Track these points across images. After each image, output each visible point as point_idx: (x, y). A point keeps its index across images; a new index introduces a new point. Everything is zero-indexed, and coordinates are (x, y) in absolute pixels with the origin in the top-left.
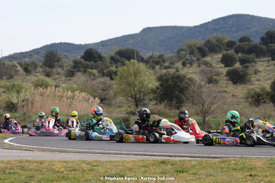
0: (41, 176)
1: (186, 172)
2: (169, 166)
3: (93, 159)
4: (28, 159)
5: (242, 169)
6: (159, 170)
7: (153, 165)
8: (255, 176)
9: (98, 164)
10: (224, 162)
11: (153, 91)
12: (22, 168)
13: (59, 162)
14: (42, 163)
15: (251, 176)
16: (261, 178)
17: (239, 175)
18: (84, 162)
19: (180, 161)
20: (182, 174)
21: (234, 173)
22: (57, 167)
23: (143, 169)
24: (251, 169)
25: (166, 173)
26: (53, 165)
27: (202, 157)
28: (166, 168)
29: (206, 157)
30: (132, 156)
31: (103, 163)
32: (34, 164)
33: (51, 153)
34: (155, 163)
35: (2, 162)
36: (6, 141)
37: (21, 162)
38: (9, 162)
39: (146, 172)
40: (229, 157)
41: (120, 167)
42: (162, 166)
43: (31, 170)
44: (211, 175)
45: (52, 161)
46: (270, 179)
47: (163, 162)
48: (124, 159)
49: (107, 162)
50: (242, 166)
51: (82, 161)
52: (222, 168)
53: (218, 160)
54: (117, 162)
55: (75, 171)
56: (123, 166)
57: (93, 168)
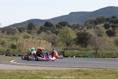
0: (26, 77)
1: (89, 75)
2: (81, 72)
3: (49, 69)
4: (21, 69)
5: (113, 73)
6: (77, 74)
7: (75, 72)
9: (51, 71)
10: (105, 70)
11: (75, 40)
12: (18, 73)
13: (34, 70)
14: (27, 71)
15: (116, 76)
17: (111, 76)
18: (45, 70)
19: (86, 70)
20: (87, 76)
21: (109, 75)
22: (33, 72)
23: (70, 73)
25: (80, 75)
26: (32, 72)
27: (95, 68)
28: (80, 73)
29: (97, 68)
30: (65, 68)
31: (53, 71)
32: (24, 71)
33: (31, 67)
34: (75, 71)
35: (10, 71)
36: (12, 61)
37: (18, 70)
38: (13, 71)
39: (71, 74)
40: (107, 68)
41: (60, 73)
42: (79, 72)
43: (22, 74)
44: (100, 76)
45: (31, 70)
47: (79, 70)
48: (62, 69)
49: (55, 70)
50: (113, 72)
51: (44, 70)
52: (104, 73)
53: (102, 69)
54: (59, 70)
55: (41, 74)
56: (62, 72)
57: (49, 73)
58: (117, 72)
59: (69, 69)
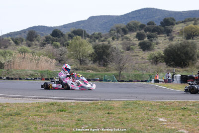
1: (65, 111)
2: (55, 106)
5: (104, 109)
7: (44, 106)
8: (111, 113)
9: (8, 105)
15: (108, 113)
16: (114, 115)
17: (100, 113)
20: (61, 113)
21: (98, 111)
23: (36, 109)
24: (111, 108)
25: (51, 112)
31: (11, 104)
34: (46, 105)
39: (37, 111)
41: (21, 108)
42: (52, 107)
44: (81, 113)
46: (120, 116)
47: (52, 104)
48: (26, 102)
49: (14, 104)
50: (105, 106)
52: (91, 108)
54: (22, 104)
56: (24, 107)
57: (3, 108)
59: (38, 102)
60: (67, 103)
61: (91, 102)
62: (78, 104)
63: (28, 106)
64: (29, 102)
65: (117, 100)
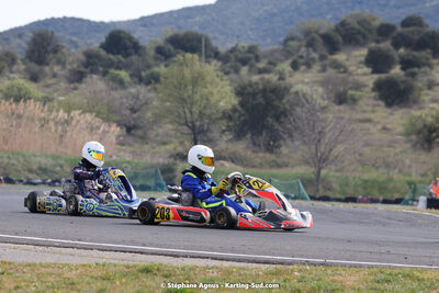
2: (157, 278)
6: (133, 287)
7: (123, 276)
9: (6, 269)
10: (277, 273)
23: (99, 284)
24: (332, 291)
28: (149, 283)
31: (18, 267)
34: (128, 272)
40: (290, 264)
41: (51, 279)
42: (143, 277)
47: (147, 271)
48: (65, 260)
49: (27, 265)
50: (314, 284)
53: (264, 267)
54: (48, 266)
56: (59, 275)
58: (334, 287)
59: (101, 262)
60: (193, 269)
61: (271, 267)
62: (228, 272)
63: (72, 275)
64: (76, 261)
65: (351, 266)
